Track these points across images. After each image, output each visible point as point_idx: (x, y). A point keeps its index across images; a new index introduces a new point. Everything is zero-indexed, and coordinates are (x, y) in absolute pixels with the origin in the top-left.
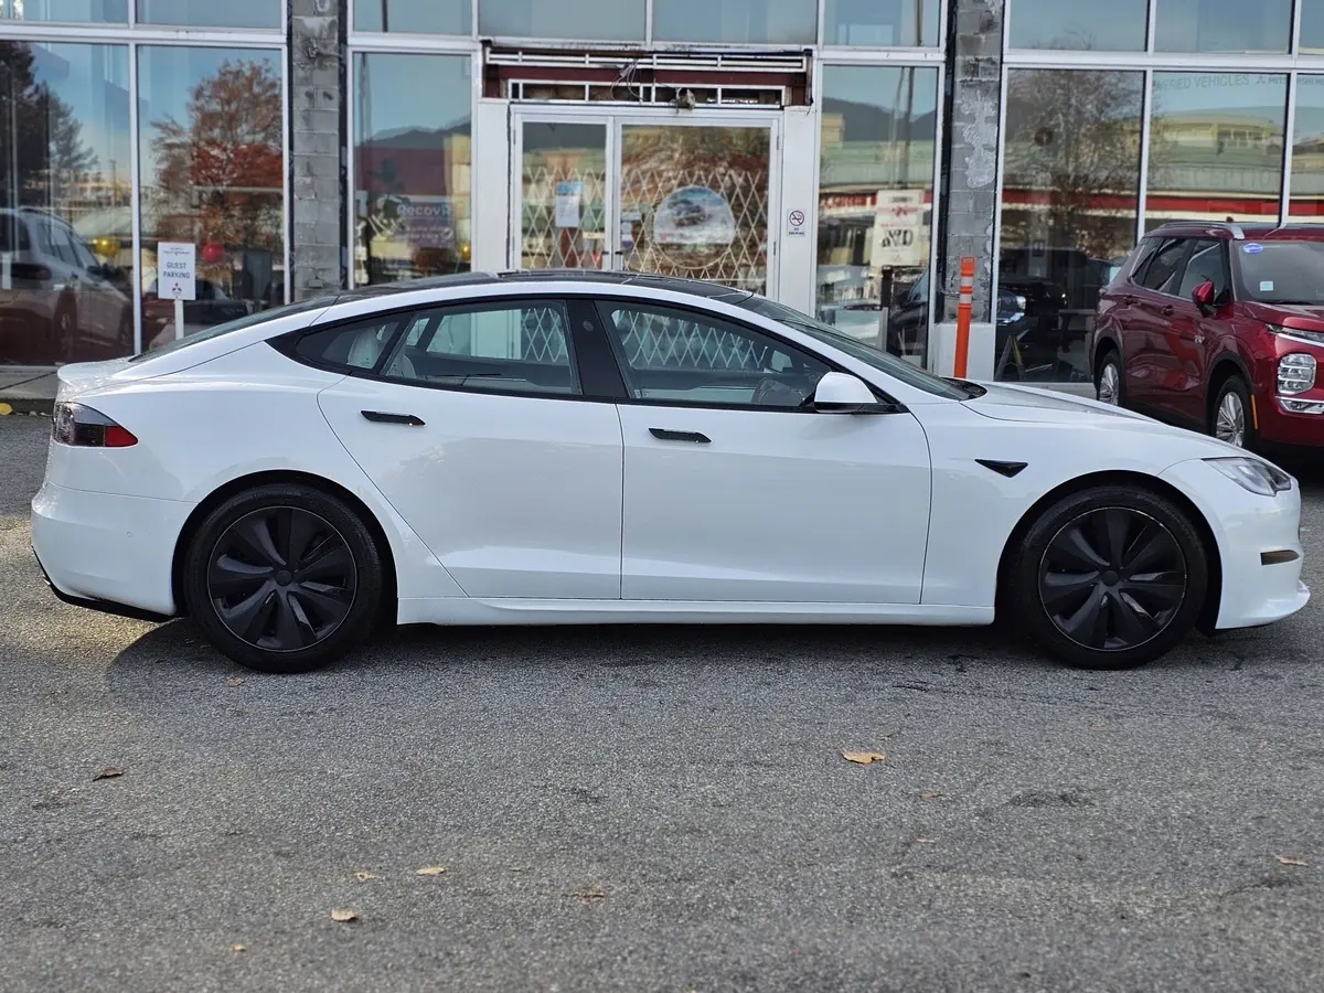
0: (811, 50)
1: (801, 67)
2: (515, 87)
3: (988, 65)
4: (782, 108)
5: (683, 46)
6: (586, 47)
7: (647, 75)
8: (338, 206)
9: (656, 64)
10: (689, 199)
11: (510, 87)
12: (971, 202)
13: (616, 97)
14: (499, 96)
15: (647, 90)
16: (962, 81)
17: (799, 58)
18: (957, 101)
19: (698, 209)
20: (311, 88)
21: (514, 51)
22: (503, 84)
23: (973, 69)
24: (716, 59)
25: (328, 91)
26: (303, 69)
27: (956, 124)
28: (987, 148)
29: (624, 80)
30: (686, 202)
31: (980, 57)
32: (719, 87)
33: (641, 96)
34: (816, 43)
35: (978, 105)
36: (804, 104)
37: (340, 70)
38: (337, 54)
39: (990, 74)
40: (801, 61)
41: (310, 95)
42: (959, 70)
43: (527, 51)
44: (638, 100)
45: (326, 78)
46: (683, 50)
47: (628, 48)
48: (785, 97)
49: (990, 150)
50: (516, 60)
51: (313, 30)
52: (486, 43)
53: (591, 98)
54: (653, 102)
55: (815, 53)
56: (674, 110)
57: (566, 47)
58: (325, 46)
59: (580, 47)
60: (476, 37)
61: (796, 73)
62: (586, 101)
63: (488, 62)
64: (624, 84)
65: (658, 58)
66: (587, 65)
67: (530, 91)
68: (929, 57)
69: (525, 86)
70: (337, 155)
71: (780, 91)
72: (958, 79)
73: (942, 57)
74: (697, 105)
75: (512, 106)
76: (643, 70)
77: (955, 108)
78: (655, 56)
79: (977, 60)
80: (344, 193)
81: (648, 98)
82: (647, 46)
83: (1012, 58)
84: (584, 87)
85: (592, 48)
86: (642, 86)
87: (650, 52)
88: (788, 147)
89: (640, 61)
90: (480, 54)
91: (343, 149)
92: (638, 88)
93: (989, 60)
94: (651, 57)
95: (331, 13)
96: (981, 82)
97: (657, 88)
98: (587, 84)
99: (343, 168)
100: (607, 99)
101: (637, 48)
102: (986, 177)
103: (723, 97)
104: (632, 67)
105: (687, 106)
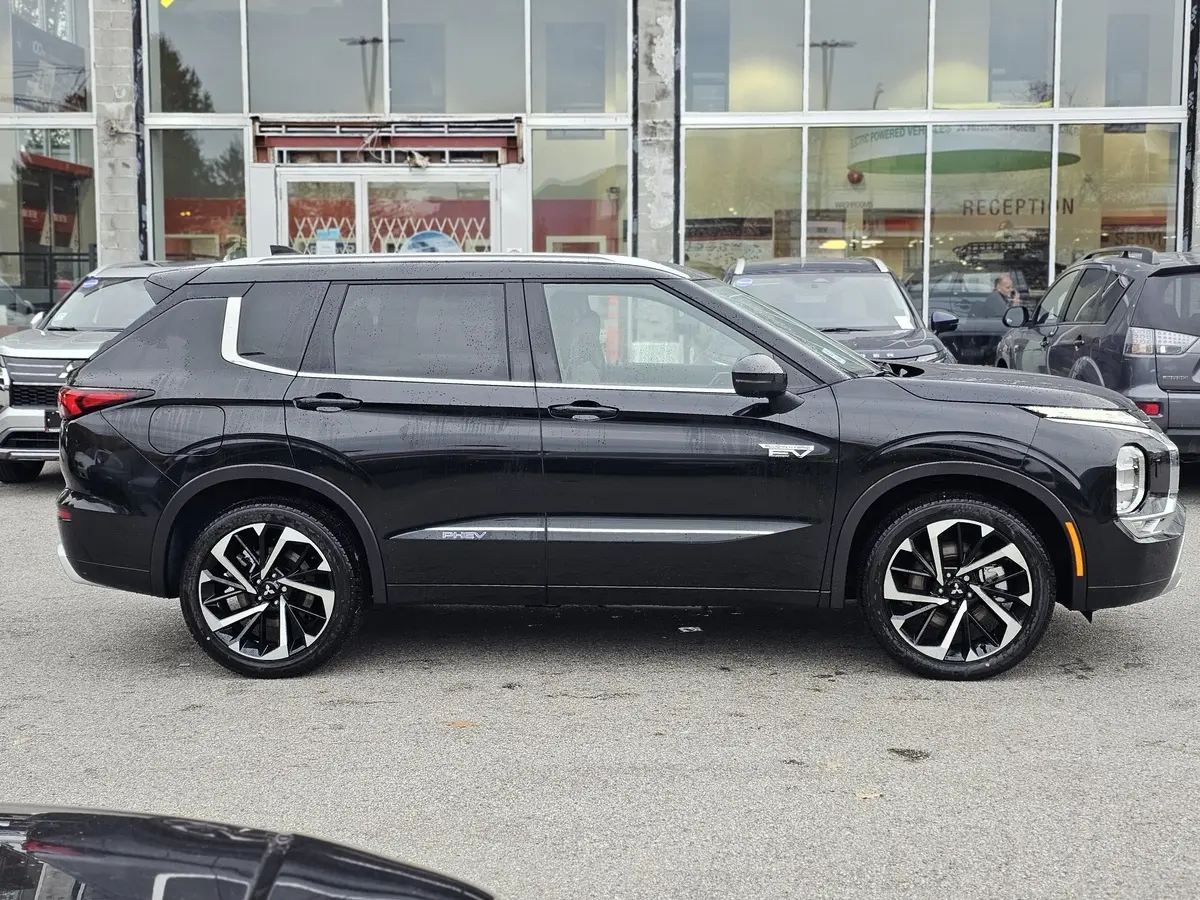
0: (520, 118)
1: (513, 132)
3: (664, 127)
4: (499, 166)
5: (416, 117)
6: (336, 120)
10: (426, 241)
11: (276, 155)
12: (654, 241)
14: (268, 162)
15: (388, 153)
16: (644, 141)
17: (511, 124)
18: (640, 158)
20: (112, 160)
22: (270, 150)
23: (652, 130)
24: (443, 127)
25: (127, 162)
26: (106, 144)
28: (665, 195)
29: (367, 146)
31: (657, 121)
32: (447, 150)
34: (525, 111)
37: (138, 144)
38: (135, 132)
39: (666, 134)
40: (513, 127)
42: (640, 131)
44: (380, 162)
46: (414, 120)
47: (371, 120)
49: (669, 197)
50: (280, 132)
52: (255, 119)
53: (344, 160)
55: (524, 120)
56: (408, 169)
57: (319, 120)
58: (123, 126)
59: (331, 120)
60: (247, 115)
61: (509, 138)
64: (367, 149)
65: (396, 127)
69: (288, 152)
70: (136, 212)
72: (641, 137)
74: (430, 164)
75: (278, 169)
76: (383, 138)
77: (639, 161)
78: (393, 126)
79: (654, 123)
80: (145, 242)
81: (389, 161)
84: (335, 152)
85: (341, 120)
87: (388, 123)
88: (505, 199)
89: (383, 130)
91: (143, 207)
93: (665, 123)
94: (390, 127)
96: (658, 142)
97: (395, 152)
98: (339, 150)
100: (359, 162)
101: (377, 120)
104: (373, 135)
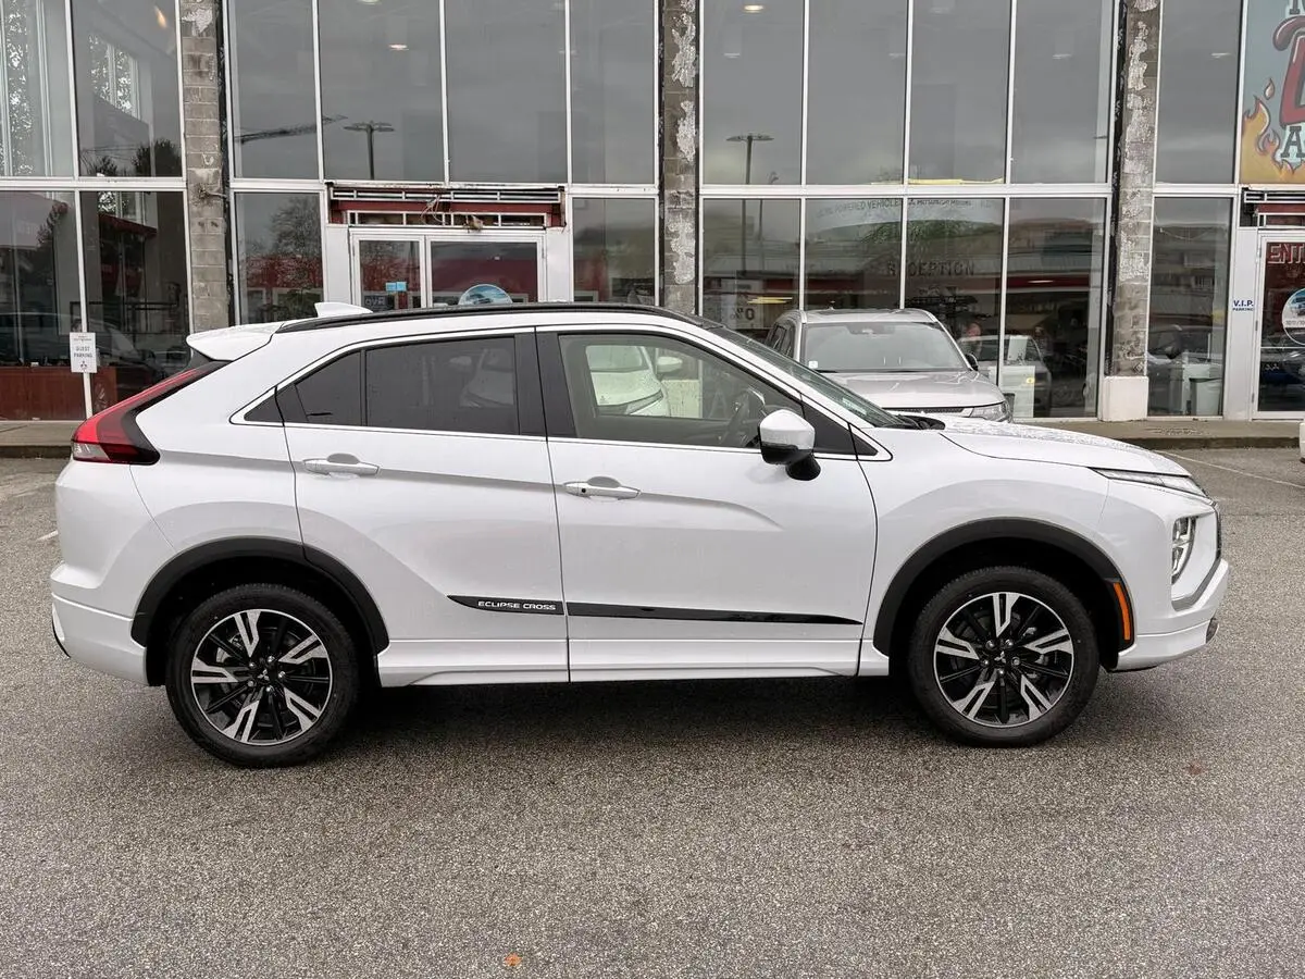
0: (563, 187)
1: (557, 200)
2: (353, 215)
3: (686, 197)
4: (545, 229)
5: (472, 185)
6: (402, 187)
7: (446, 206)
8: (227, 303)
9: (451, 198)
10: (482, 293)
11: (349, 217)
12: (678, 294)
13: (428, 223)
14: (341, 223)
15: (448, 217)
16: (669, 209)
17: (555, 193)
18: (667, 223)
19: (488, 301)
20: (201, 219)
21: (350, 190)
22: (343, 213)
24: (496, 194)
25: (214, 222)
26: (195, 206)
27: (666, 238)
28: (687, 255)
29: (431, 210)
30: (480, 296)
31: (681, 191)
32: (499, 214)
33: (444, 221)
34: (567, 182)
35: (680, 225)
36: (560, 226)
37: (224, 205)
38: (221, 195)
39: (687, 203)
40: (557, 195)
41: (202, 224)
42: (666, 200)
43: (360, 190)
44: (442, 224)
45: (212, 212)
46: (470, 188)
47: (432, 187)
48: (547, 222)
49: (690, 256)
50: (352, 197)
51: (202, 178)
52: (329, 184)
53: (408, 223)
54: (452, 226)
55: (566, 189)
56: (466, 231)
57: (389, 187)
58: (211, 190)
59: (398, 187)
60: (322, 181)
61: (553, 204)
62: (405, 225)
63: (332, 198)
64: (429, 213)
65: (454, 194)
66: (404, 199)
67: (364, 219)
68: (647, 192)
69: (359, 214)
70: (224, 267)
71: (543, 217)
72: (666, 207)
73: (657, 191)
74: (483, 227)
75: (351, 230)
76: (444, 203)
77: (666, 227)
78: (452, 193)
79: (679, 193)
80: (231, 293)
81: (449, 223)
82: (446, 185)
83: (706, 191)
84: (402, 215)
85: (407, 187)
86: (443, 214)
88: (549, 256)
89: (444, 196)
90: (326, 192)
91: (229, 262)
92: (441, 216)
93: (687, 193)
94: (449, 194)
95: (214, 165)
96: (682, 210)
97: (455, 216)
98: (404, 213)
99: (229, 275)
100: (422, 224)
101: (438, 187)
102: (689, 276)
103: (503, 221)
104: (434, 201)
105: (474, 228)
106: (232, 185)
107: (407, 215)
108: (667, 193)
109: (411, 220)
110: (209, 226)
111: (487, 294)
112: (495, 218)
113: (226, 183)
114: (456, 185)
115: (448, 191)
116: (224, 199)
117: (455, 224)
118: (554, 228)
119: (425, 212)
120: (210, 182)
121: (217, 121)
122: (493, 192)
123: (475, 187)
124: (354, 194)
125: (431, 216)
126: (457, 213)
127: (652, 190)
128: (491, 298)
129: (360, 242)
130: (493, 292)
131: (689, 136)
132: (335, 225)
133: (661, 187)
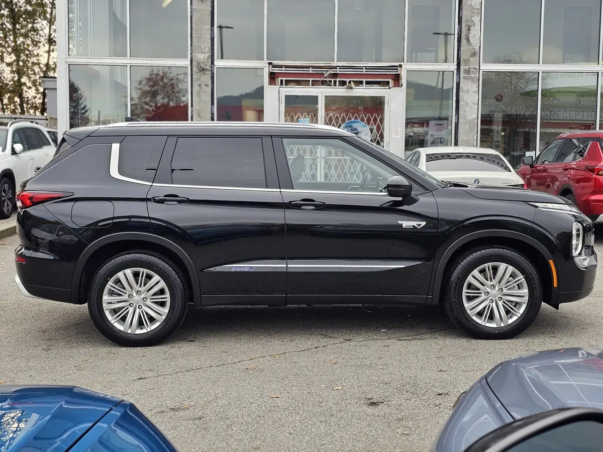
13: (322, 85)
106: (216, 63)
107: (312, 81)
108: (462, 68)
109: (314, 83)
110: (203, 87)
111: (355, 126)
112: (361, 83)
113: (212, 63)
114: (341, 64)
115: (336, 67)
116: (211, 71)
117: (339, 86)
118: (396, 88)
119: (322, 79)
120: (205, 61)
121: (210, 27)
122: (361, 68)
123: (351, 65)
124: (284, 69)
125: (326, 81)
126: (339, 80)
127: (453, 67)
128: (357, 128)
129: (286, 96)
130: (358, 124)
131: (477, 36)
132: (271, 86)
133: (459, 65)
